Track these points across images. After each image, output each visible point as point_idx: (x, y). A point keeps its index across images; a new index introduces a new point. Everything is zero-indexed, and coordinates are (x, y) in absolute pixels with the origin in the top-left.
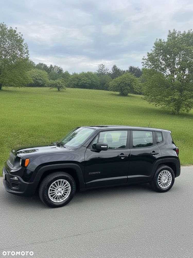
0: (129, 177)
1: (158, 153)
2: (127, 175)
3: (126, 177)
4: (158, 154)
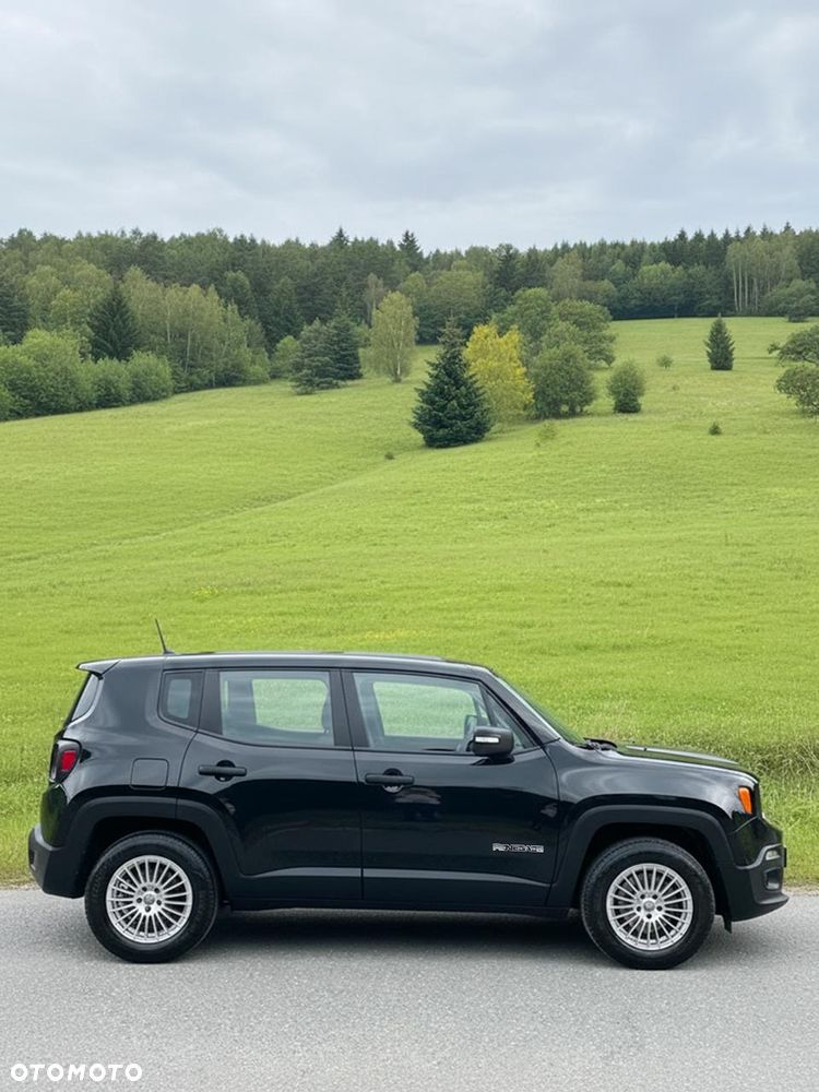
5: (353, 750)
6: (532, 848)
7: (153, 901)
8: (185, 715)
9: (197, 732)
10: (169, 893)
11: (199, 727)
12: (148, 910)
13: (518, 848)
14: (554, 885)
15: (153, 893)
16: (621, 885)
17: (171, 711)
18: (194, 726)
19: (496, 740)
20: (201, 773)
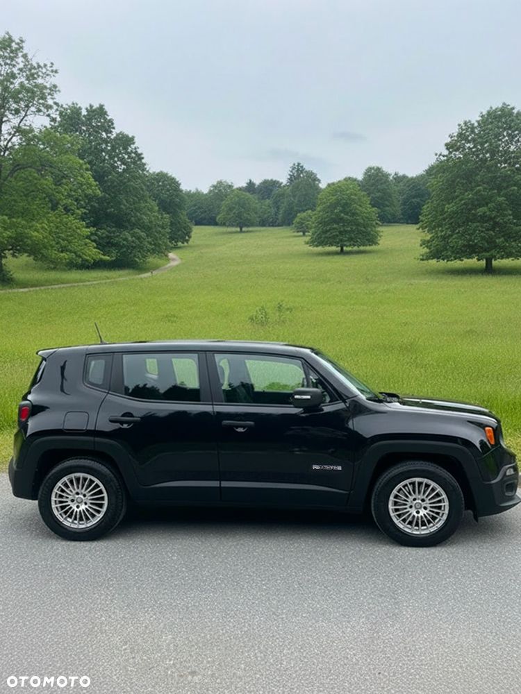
5: (212, 405)
6: (335, 467)
7: (82, 502)
8: (100, 383)
9: (108, 393)
10: (92, 495)
11: (109, 390)
12: (78, 507)
13: (327, 467)
14: (352, 492)
15: (82, 497)
16: (398, 492)
17: (91, 380)
18: (106, 389)
19: (309, 397)
20: (111, 421)
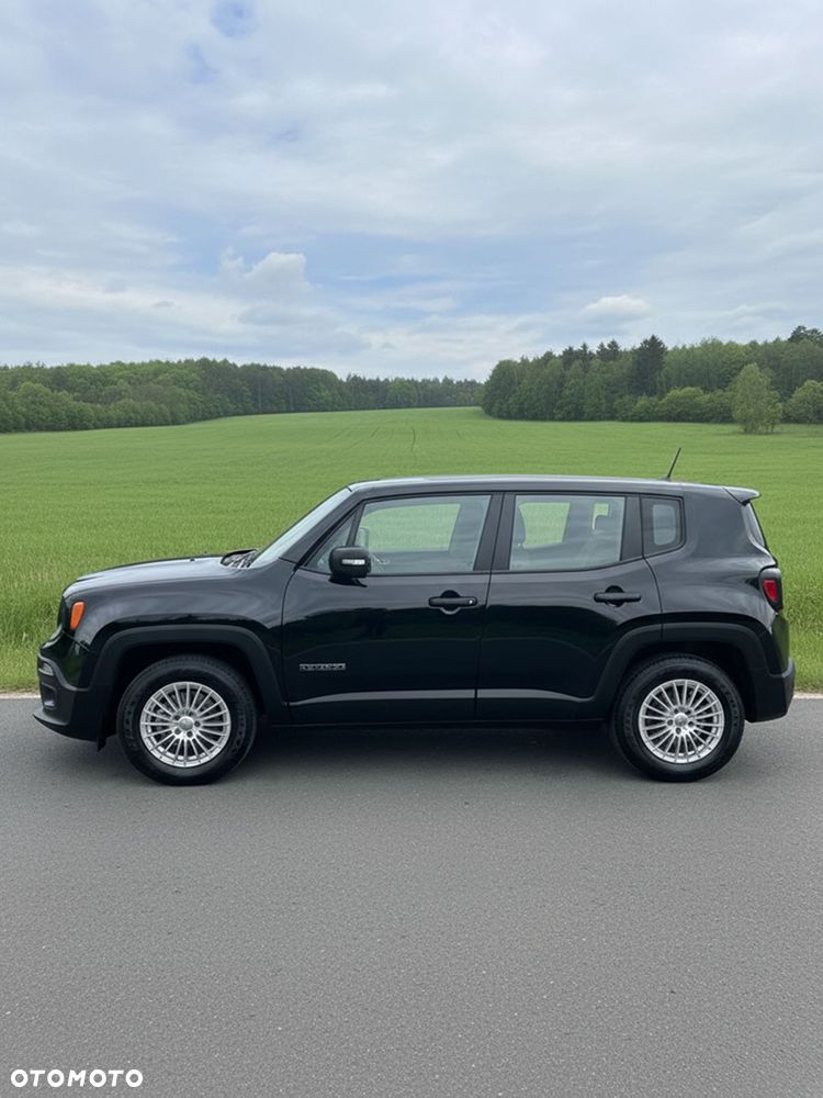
0: (484, 694)
1: (637, 596)
2: (476, 688)
3: (469, 694)
4: (638, 600)
